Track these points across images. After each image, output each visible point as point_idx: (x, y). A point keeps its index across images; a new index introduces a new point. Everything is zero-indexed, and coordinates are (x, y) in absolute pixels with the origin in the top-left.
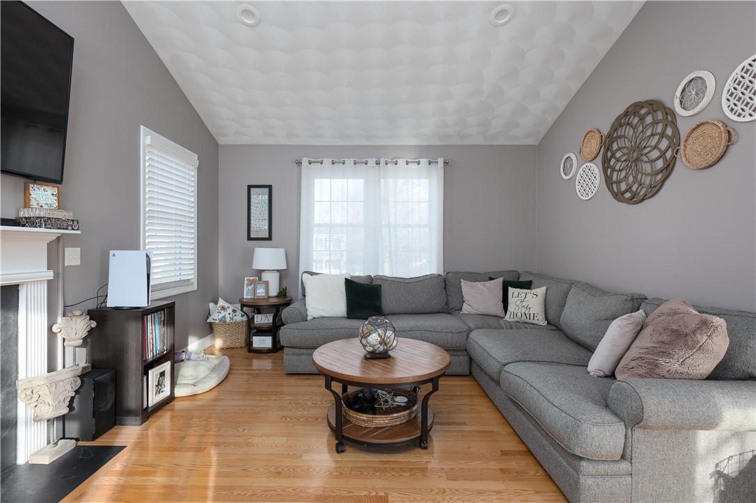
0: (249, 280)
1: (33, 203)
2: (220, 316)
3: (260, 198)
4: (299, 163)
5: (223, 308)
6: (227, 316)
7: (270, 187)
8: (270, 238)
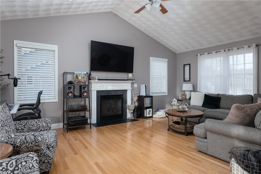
0: (181, 93)
1: (129, 77)
2: (174, 103)
3: (187, 68)
4: (197, 55)
5: (175, 101)
6: (176, 103)
7: (190, 64)
8: (190, 81)
